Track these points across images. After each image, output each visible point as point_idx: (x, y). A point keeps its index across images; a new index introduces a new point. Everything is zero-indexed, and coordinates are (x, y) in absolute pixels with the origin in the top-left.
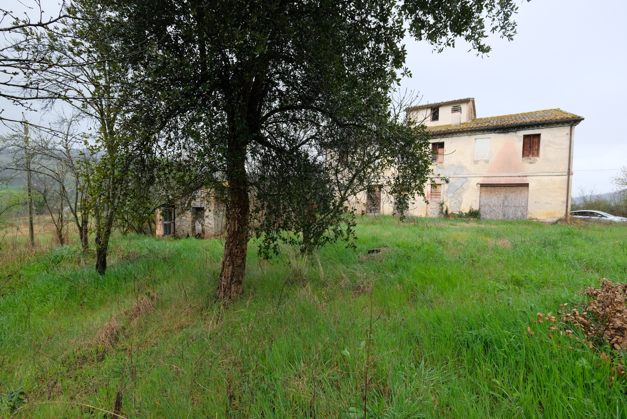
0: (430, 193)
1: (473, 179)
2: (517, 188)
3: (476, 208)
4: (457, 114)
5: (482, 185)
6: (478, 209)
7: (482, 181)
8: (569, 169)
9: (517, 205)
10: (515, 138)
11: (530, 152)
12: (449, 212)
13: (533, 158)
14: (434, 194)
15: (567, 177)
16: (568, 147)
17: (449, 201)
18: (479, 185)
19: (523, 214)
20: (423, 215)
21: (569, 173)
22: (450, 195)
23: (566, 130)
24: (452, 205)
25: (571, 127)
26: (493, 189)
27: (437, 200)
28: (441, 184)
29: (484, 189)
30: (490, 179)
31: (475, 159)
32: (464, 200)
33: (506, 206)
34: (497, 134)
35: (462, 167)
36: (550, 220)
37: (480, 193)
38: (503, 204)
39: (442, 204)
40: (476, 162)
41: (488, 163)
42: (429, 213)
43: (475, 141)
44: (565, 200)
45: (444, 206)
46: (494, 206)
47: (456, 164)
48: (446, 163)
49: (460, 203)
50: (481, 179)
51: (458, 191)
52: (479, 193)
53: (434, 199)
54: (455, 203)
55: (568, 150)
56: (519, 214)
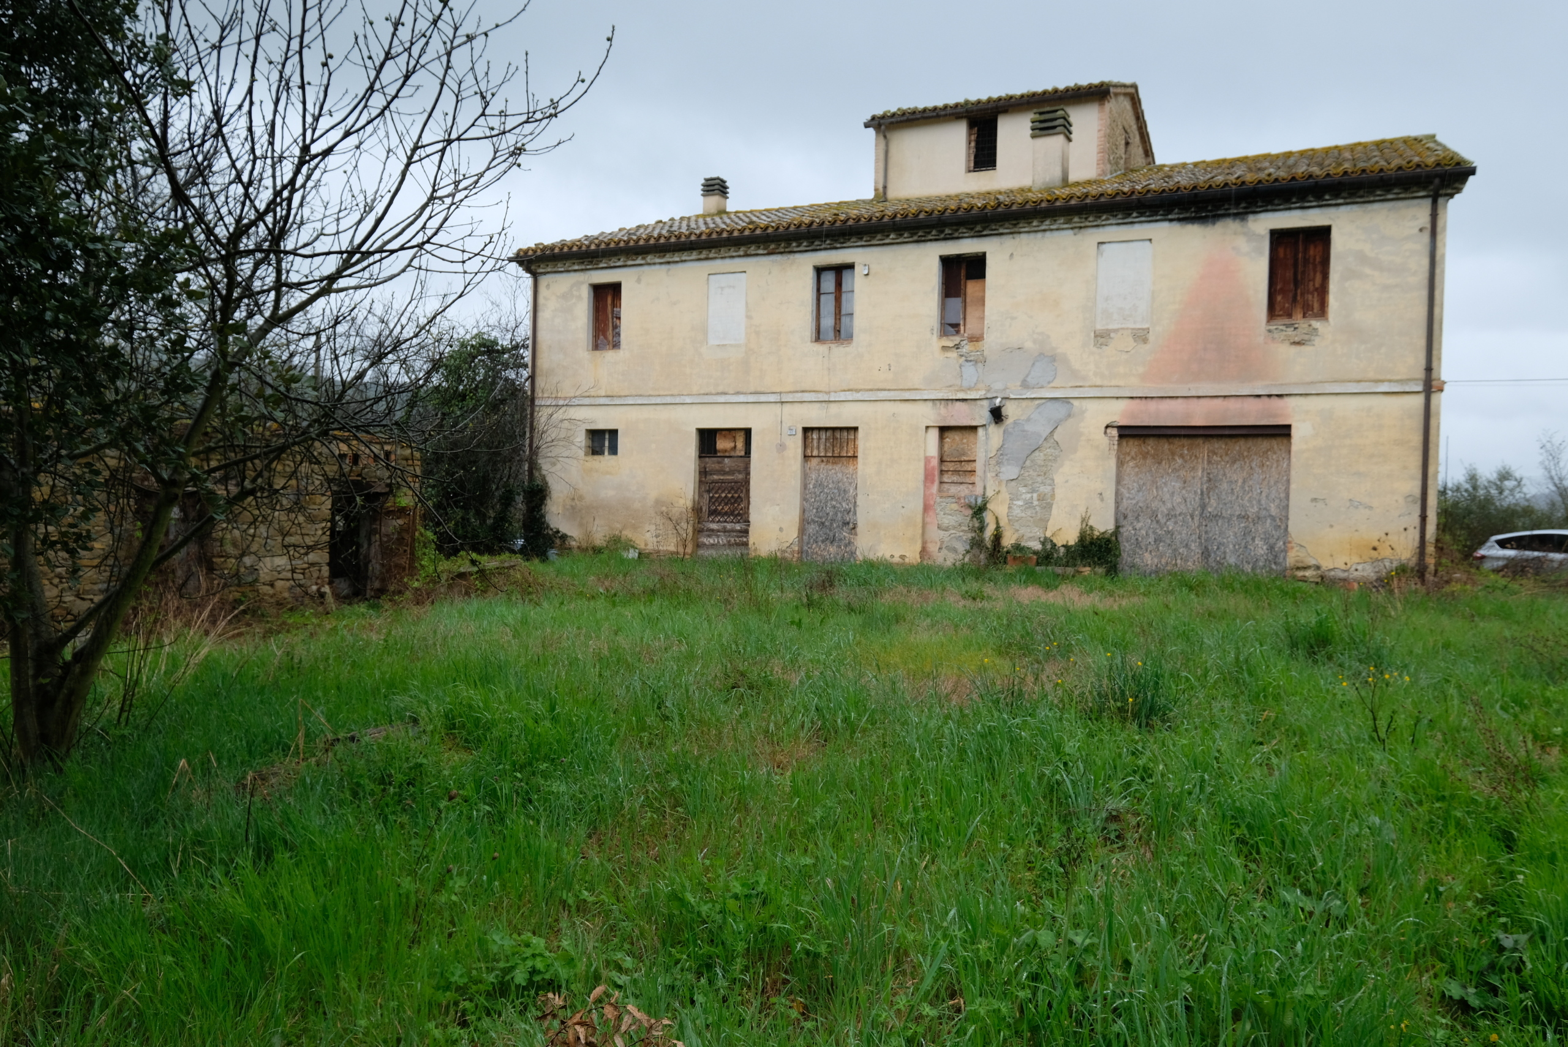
0: (935, 462)
1: (1092, 407)
2: (1250, 442)
3: (1103, 524)
4: (1055, 142)
5: (1128, 433)
6: (1110, 527)
7: (1120, 413)
8: (1429, 369)
9: (1253, 510)
10: (1242, 243)
11: (1294, 300)
12: (1008, 541)
13: (1303, 324)
14: (951, 466)
15: (1420, 400)
16: (1425, 282)
17: (1005, 495)
18: (1114, 432)
19: (1271, 548)
20: (912, 555)
21: (1430, 385)
22: (1010, 471)
23: (1416, 212)
24: (1017, 512)
25: (1435, 203)
26: (1165, 446)
27: (963, 491)
28: (973, 429)
29: (1132, 446)
30: (1152, 405)
31: (1099, 327)
32: (1059, 493)
33: (1216, 517)
34: (1176, 227)
35: (1050, 358)
36: (1367, 572)
37: (1120, 464)
38: (1203, 507)
39: (979, 511)
40: (1102, 337)
41: (1145, 341)
42: (933, 548)
43: (1099, 253)
44: (1417, 492)
45: (988, 518)
46: (1169, 516)
47: (1029, 345)
48: (992, 340)
49: (1047, 504)
50: (1122, 405)
51: (1039, 456)
52: (1112, 463)
53: (953, 490)
54: (1029, 504)
55: (1425, 293)
56: (1260, 548)
